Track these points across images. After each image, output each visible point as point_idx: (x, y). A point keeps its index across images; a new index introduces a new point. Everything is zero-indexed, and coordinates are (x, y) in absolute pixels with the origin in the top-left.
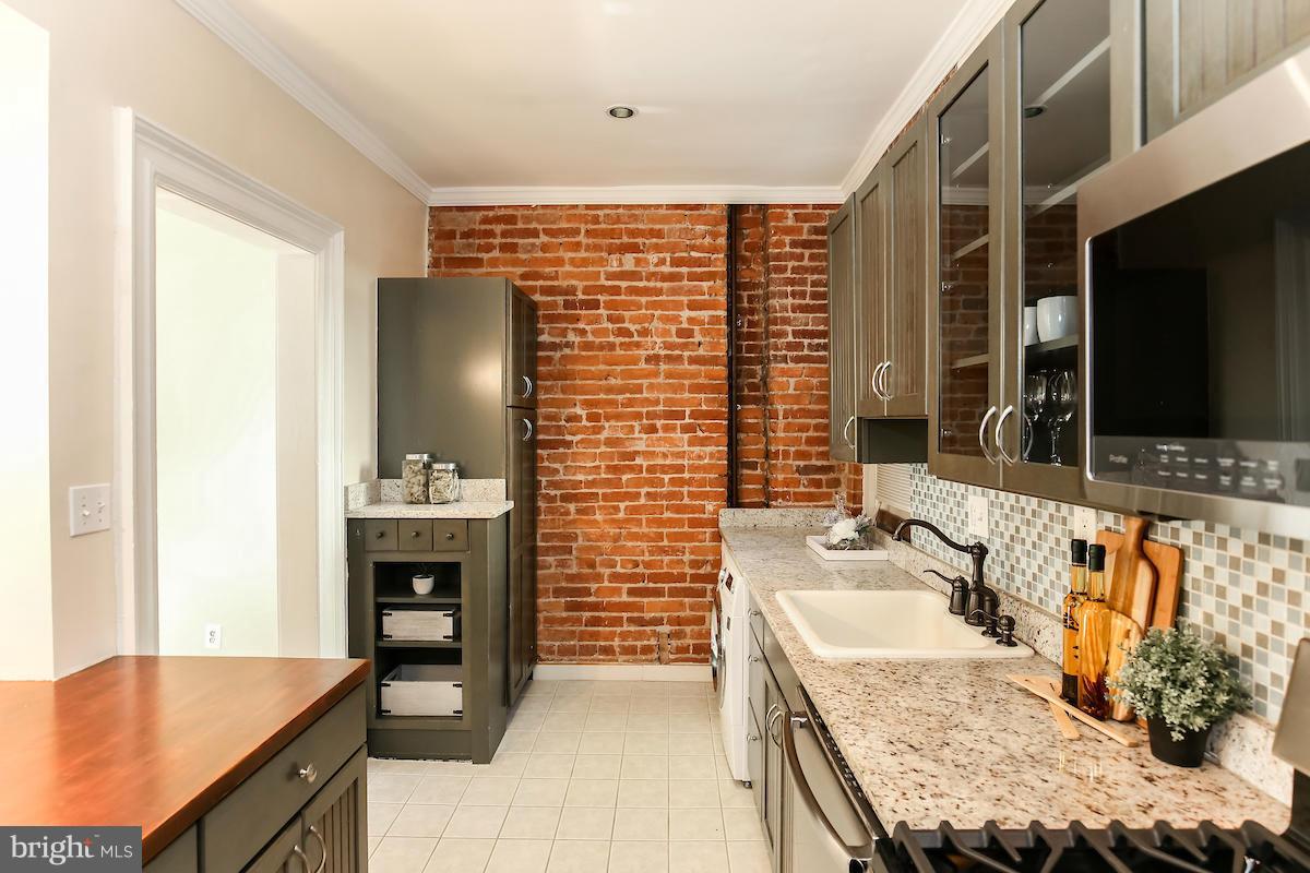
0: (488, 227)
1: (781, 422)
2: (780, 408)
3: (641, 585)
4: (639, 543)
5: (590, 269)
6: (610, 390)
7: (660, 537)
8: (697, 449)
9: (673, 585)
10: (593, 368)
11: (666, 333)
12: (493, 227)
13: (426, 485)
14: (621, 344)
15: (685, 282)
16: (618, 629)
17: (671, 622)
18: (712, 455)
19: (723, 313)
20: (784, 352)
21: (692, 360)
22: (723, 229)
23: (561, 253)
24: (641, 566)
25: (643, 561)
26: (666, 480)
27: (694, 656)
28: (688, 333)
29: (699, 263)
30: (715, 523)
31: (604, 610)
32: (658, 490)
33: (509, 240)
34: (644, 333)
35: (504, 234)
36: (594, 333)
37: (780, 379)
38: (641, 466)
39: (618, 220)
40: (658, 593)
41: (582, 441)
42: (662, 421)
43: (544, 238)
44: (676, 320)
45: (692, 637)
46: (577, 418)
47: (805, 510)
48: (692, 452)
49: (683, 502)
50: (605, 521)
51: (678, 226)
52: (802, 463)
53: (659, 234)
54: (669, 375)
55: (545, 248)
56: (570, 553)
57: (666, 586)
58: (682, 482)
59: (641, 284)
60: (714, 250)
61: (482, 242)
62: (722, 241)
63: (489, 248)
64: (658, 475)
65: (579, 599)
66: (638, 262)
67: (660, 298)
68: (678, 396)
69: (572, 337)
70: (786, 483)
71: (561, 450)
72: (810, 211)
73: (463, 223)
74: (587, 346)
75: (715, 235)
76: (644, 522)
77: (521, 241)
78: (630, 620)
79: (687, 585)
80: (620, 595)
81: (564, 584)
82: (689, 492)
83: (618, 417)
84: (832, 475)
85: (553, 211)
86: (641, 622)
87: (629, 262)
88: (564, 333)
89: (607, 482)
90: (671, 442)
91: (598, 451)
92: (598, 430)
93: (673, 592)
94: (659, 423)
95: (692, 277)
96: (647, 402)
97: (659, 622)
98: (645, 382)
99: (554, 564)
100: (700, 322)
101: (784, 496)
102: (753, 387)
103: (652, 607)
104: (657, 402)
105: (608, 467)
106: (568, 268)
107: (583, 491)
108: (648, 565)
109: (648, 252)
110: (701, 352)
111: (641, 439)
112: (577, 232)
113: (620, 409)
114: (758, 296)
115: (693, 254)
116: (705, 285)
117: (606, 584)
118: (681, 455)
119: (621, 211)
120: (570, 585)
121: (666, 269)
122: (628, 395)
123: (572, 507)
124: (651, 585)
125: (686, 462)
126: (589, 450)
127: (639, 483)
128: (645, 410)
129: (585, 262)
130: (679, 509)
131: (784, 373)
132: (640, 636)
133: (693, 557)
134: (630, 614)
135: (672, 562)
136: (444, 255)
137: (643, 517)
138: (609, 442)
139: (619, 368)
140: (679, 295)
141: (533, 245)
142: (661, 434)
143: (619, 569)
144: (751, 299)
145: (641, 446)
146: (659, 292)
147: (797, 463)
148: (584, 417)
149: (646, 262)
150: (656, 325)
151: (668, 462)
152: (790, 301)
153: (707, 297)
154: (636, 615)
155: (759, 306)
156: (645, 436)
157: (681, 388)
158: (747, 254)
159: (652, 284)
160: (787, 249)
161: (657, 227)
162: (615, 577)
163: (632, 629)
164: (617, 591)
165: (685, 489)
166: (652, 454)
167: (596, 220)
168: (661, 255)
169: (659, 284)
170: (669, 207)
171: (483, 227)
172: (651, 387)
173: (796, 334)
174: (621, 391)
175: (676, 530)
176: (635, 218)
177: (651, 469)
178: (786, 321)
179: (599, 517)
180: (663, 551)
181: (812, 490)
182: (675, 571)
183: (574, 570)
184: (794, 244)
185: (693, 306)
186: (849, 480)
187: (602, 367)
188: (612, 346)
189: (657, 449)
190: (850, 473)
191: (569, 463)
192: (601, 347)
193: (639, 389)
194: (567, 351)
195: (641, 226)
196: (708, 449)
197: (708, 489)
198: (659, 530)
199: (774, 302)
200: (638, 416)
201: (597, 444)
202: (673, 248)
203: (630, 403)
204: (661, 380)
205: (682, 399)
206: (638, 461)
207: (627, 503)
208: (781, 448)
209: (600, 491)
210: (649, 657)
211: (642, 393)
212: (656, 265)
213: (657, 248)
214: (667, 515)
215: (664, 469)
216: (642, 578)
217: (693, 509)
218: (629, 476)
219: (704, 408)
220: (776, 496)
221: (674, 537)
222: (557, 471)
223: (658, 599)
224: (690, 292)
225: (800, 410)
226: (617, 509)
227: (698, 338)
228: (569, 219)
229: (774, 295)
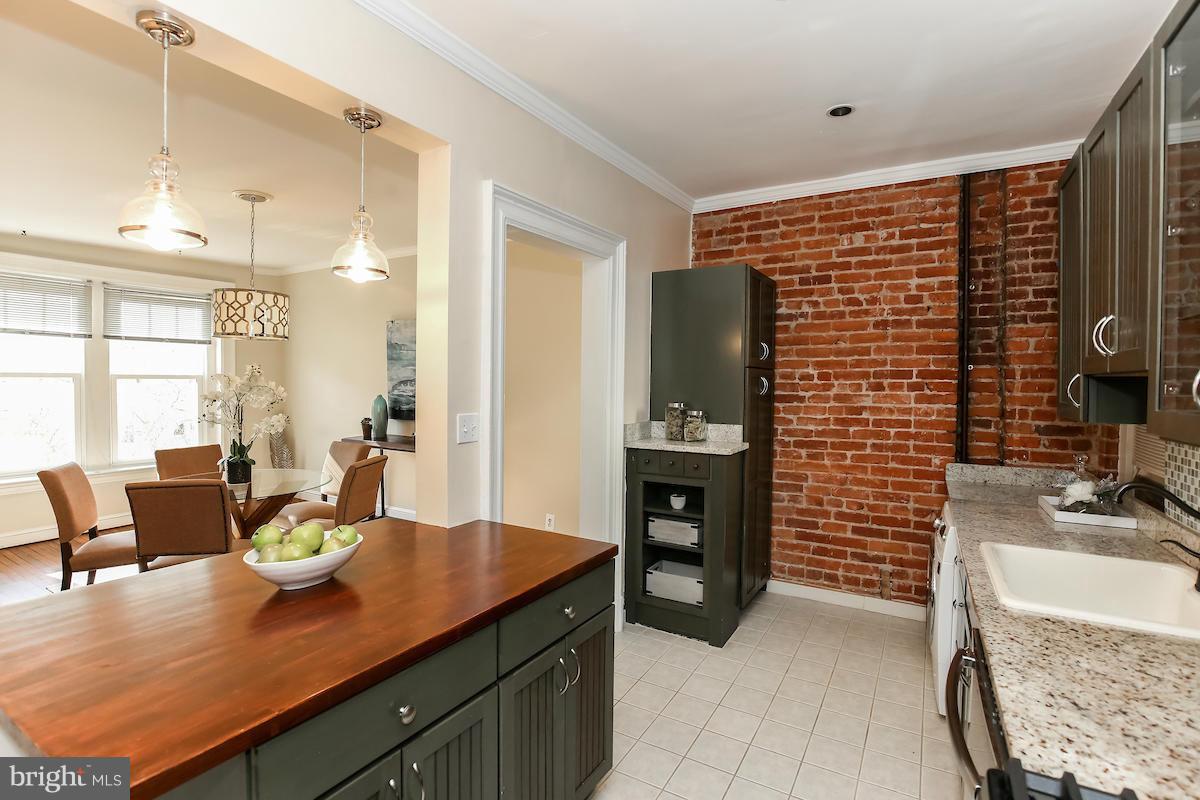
0: (737, 224)
1: (1018, 381)
2: (1018, 368)
3: (864, 525)
4: (863, 488)
5: (823, 249)
6: (839, 353)
7: (885, 484)
8: (924, 406)
9: (897, 529)
10: (824, 334)
11: (895, 300)
12: (741, 223)
13: (682, 427)
14: (851, 312)
15: (915, 253)
16: (843, 561)
17: (893, 561)
18: (939, 413)
19: (954, 278)
20: (1023, 312)
21: (920, 324)
22: (955, 198)
23: (797, 239)
24: (866, 508)
25: (868, 505)
26: (892, 434)
27: (916, 596)
28: (919, 299)
29: (929, 233)
30: (942, 476)
31: (829, 543)
32: (884, 442)
33: (754, 233)
34: (873, 301)
35: (750, 229)
36: (826, 304)
37: (1018, 339)
38: (868, 420)
39: (849, 204)
40: (882, 534)
41: (813, 397)
42: (889, 380)
43: (783, 228)
44: (905, 287)
45: (914, 579)
46: (810, 377)
47: (1045, 471)
48: (919, 409)
49: (909, 454)
50: (833, 466)
51: (908, 202)
52: (1042, 424)
53: (888, 211)
54: (896, 338)
55: (784, 236)
56: (801, 491)
57: (890, 529)
58: (908, 436)
59: (870, 258)
60: (944, 219)
61: (733, 236)
62: (954, 210)
63: (738, 241)
64: (884, 428)
65: (808, 531)
66: (867, 239)
67: (890, 269)
68: (906, 357)
69: (806, 309)
70: (1023, 442)
71: (795, 404)
72: (1057, 167)
73: (719, 223)
74: (819, 315)
75: (945, 206)
76: (870, 469)
77: (763, 233)
78: (854, 555)
79: (911, 530)
80: (845, 531)
81: (795, 517)
82: (915, 446)
83: (847, 376)
84: (1080, 437)
85: (792, 204)
86: (864, 558)
87: (859, 239)
88: (799, 305)
89: (836, 433)
90: (898, 399)
91: (828, 405)
92: (829, 387)
93: (895, 536)
94: (886, 382)
95: (921, 247)
96: (875, 363)
97: (882, 560)
98: (873, 345)
99: (787, 499)
100: (931, 288)
101: (1020, 455)
102: (988, 348)
103: (875, 547)
104: (884, 363)
105: (836, 419)
106: (803, 250)
107: (813, 439)
108: (872, 508)
109: (878, 229)
110: (930, 316)
111: (868, 396)
112: (811, 219)
113: (849, 370)
114: (994, 259)
115: (923, 226)
116: (935, 253)
117: (832, 520)
118: (908, 411)
119: (852, 195)
120: (799, 518)
121: (895, 242)
122: (856, 357)
123: (803, 452)
124: (875, 526)
125: (912, 418)
126: (820, 405)
127: (866, 435)
128: (872, 370)
129: (818, 244)
130: (904, 461)
131: (1022, 333)
132: (862, 570)
133: (917, 506)
134: (854, 550)
135: (896, 508)
136: (703, 250)
137: (869, 465)
138: (838, 398)
139: (848, 334)
140: (908, 264)
141: (774, 234)
142: (887, 392)
143: (844, 509)
144: (986, 263)
145: (868, 403)
146: (888, 263)
147: (1037, 422)
148: (816, 376)
149: (876, 237)
150: (885, 293)
151: (894, 417)
152: (1031, 260)
153: (937, 264)
154: (859, 551)
155: (997, 269)
156: (872, 393)
157: (909, 350)
158: (983, 219)
159: (881, 257)
160: (1029, 209)
161: (887, 205)
162: (840, 516)
163: (856, 563)
164: (843, 528)
165: (911, 443)
166: (879, 410)
167: (828, 206)
168: (890, 230)
169: (888, 257)
170: (899, 185)
171: (733, 225)
172: (879, 350)
173: (1036, 293)
174: (850, 353)
175: (901, 479)
176: (865, 200)
177: (877, 423)
178: (1026, 281)
179: (827, 462)
180: (887, 497)
181: (1054, 451)
182: (899, 517)
183: (804, 505)
184: (1036, 204)
185: (921, 274)
186: (1101, 442)
187: (833, 333)
188: (842, 315)
189: (884, 405)
190: (1103, 435)
191: (801, 415)
192: (832, 316)
193: (867, 351)
194: (801, 321)
195: (871, 207)
196: (936, 407)
197: (935, 444)
198: (885, 478)
199: (1014, 264)
200: (866, 375)
201: (827, 399)
202: (902, 223)
203: (858, 364)
204: (888, 343)
205: (909, 360)
206: (865, 415)
207: (854, 452)
208: (1018, 407)
209: (829, 440)
210: (871, 590)
211: (869, 354)
212: (886, 240)
213: (886, 225)
214: (892, 465)
215: (890, 423)
216: (866, 519)
217: (919, 462)
218: (856, 429)
219: (932, 368)
220: (1011, 455)
221: (896, 485)
222: (791, 421)
223: (881, 540)
224: (919, 261)
225: (1041, 370)
226: (844, 457)
227: (927, 303)
228: (805, 209)
229: (1012, 257)
